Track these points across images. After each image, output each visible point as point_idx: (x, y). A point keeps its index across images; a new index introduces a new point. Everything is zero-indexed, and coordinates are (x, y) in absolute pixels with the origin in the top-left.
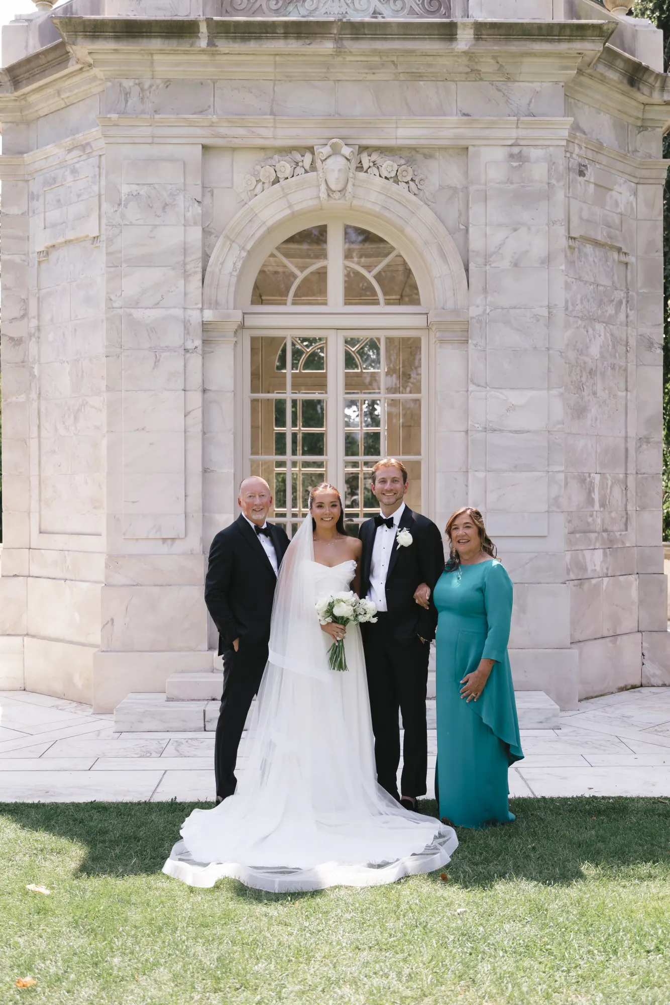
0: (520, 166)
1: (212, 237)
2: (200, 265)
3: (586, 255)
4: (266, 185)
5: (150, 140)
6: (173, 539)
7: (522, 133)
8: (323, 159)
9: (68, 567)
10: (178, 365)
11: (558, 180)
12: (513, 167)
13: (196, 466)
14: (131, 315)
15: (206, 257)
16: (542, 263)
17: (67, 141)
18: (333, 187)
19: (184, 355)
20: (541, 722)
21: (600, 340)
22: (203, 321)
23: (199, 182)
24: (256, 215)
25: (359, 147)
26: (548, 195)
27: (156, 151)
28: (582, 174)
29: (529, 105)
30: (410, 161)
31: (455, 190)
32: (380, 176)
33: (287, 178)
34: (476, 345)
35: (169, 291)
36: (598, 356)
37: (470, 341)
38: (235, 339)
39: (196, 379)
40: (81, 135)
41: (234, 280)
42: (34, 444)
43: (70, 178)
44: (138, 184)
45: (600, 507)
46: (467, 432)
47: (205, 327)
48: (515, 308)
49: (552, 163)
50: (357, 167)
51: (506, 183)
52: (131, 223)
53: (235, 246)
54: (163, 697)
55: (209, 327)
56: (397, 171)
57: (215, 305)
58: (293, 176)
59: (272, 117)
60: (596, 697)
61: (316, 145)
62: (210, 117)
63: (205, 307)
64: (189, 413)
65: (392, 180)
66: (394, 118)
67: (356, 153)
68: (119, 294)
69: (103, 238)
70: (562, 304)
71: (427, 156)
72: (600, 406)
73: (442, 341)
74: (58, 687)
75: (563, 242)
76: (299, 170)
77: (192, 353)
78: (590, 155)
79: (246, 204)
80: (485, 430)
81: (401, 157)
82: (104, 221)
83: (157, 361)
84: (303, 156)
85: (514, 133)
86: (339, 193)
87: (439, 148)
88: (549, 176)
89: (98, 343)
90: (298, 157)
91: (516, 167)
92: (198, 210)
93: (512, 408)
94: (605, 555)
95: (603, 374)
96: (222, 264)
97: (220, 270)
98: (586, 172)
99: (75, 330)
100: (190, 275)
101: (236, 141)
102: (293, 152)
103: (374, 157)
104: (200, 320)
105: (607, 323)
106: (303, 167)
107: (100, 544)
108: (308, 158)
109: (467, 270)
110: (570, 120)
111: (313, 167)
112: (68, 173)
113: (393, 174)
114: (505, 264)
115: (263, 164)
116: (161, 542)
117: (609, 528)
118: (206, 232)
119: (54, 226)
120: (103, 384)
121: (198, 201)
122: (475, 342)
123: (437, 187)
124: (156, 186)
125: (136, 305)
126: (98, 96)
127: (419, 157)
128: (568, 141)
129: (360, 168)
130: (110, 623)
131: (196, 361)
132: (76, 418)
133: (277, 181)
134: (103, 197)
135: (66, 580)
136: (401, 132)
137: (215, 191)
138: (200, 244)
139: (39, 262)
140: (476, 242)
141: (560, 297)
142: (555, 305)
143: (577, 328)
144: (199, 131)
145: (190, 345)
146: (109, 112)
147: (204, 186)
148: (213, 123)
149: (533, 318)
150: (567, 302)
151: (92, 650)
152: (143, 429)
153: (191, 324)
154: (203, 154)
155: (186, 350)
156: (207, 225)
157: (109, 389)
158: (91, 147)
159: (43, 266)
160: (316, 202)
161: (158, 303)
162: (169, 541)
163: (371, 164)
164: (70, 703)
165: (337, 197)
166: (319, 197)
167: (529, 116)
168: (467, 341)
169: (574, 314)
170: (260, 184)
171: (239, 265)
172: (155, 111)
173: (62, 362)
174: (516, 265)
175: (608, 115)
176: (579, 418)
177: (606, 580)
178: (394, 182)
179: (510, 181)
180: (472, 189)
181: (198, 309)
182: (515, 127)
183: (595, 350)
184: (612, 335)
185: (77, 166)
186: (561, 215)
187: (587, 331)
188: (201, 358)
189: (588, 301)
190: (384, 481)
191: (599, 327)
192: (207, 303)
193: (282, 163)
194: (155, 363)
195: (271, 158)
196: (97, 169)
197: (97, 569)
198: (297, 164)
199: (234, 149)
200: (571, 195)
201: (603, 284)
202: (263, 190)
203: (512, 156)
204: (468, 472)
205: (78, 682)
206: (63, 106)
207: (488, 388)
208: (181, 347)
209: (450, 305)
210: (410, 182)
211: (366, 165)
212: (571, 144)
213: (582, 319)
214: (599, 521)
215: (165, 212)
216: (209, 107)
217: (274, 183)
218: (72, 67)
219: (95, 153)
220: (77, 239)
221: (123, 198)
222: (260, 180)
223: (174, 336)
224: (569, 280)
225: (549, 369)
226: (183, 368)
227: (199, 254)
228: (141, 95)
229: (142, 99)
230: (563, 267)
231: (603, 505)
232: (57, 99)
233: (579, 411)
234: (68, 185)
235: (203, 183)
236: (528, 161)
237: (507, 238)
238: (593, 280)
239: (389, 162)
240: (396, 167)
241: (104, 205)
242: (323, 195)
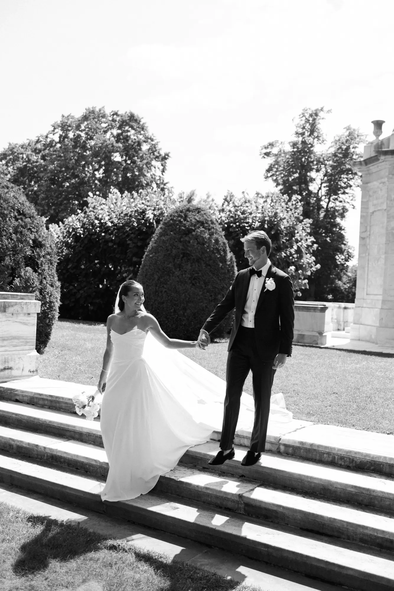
17: (380, 181)
42: (366, 269)
43: (380, 191)
74: (368, 339)
89: (383, 240)
107: (380, 298)
119: (375, 205)
132: (378, 261)
139: (371, 216)
157: (385, 253)
159: (372, 216)
197: (379, 305)
205: (373, 337)
218: (380, 161)
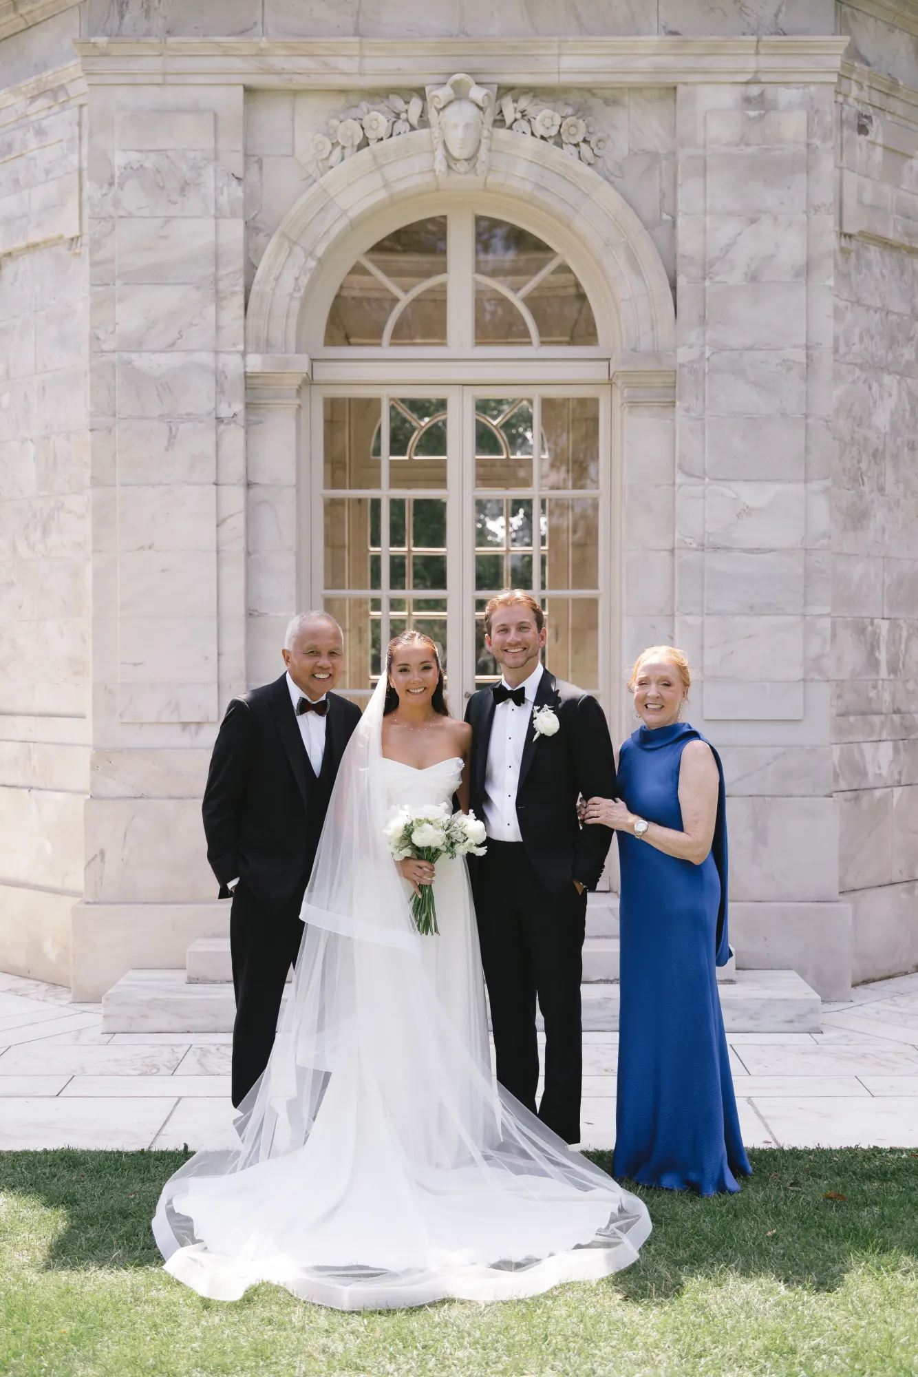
0: (761, 117)
1: (261, 235)
2: (241, 281)
3: (869, 264)
4: (348, 152)
5: (159, 79)
6: (199, 723)
7: (765, 62)
8: (440, 106)
9: (34, 767)
10: (206, 443)
11: (824, 140)
12: (749, 119)
13: (235, 605)
14: (130, 363)
15: (250, 269)
16: (797, 275)
18: (456, 153)
19: (217, 427)
20: (790, 1021)
21: (891, 403)
22: (245, 373)
23: (240, 147)
24: (332, 199)
25: (499, 88)
26: (807, 165)
27: (170, 96)
28: (862, 130)
29: (776, 15)
30: (582, 111)
31: (654, 156)
32: (533, 134)
33: (382, 139)
34: (687, 410)
35: (191, 324)
36: (888, 428)
37: (678, 403)
38: (298, 402)
39: (235, 466)
40: (50, 72)
41: (296, 305)
44: (141, 151)
45: (889, 674)
46: (672, 551)
47: (249, 381)
48: (751, 348)
49: (813, 111)
50: (495, 121)
51: (738, 145)
52: (130, 213)
53: (297, 249)
54: (182, 975)
55: (257, 381)
56: (561, 126)
57: (266, 346)
58: (391, 136)
59: (357, 39)
60: (881, 979)
61: (428, 84)
62: (256, 40)
63: (249, 349)
64: (224, 521)
65: (551, 141)
66: (555, 39)
67: (493, 96)
68: (111, 329)
69: (86, 239)
70: (828, 342)
71: (607, 102)
72: (890, 509)
73: (633, 404)
75: (831, 242)
76: (401, 126)
77: (228, 423)
78: (877, 99)
79: (315, 181)
80: (702, 547)
81: (566, 104)
82: (87, 211)
83: (172, 437)
84: (407, 103)
85: (751, 63)
86: (466, 163)
87: (629, 89)
88: (810, 133)
90: (399, 104)
91: (754, 118)
92: (238, 192)
93: (745, 512)
94: (896, 750)
95: (895, 457)
96: (277, 279)
97: (273, 290)
98: (869, 127)
99: (44, 388)
100: (225, 298)
101: (297, 77)
102: (391, 97)
103: (523, 103)
104: (242, 371)
105: (902, 375)
106: (407, 120)
108: (415, 107)
109: (674, 288)
110: (845, 40)
111: (424, 122)
112: (30, 136)
113: (554, 132)
114: (735, 278)
115: (342, 116)
116: (179, 727)
117: (903, 708)
118: (251, 228)
120: (87, 474)
121: (237, 178)
122: (686, 405)
123: (626, 151)
124: (169, 153)
125: (138, 345)
126: (77, 8)
127: (596, 103)
128: (841, 76)
129: (500, 122)
130: (98, 859)
131: (234, 437)
133: (365, 143)
134: (85, 173)
135: (30, 788)
136: (567, 62)
137: (265, 161)
138: (239, 247)
140: (688, 243)
141: (826, 330)
142: (818, 344)
143: (854, 382)
144: (238, 64)
145: (225, 412)
146: (93, 33)
147: (249, 153)
148: (262, 50)
149: (781, 364)
150: (836, 339)
151: (71, 901)
152: (150, 547)
153: (226, 377)
154: (246, 102)
155: (219, 420)
156: (252, 216)
158: (67, 93)
160: (429, 178)
161: (173, 344)
162: (193, 727)
163: (519, 115)
164: (37, 985)
165: (462, 170)
166: (433, 170)
167: (777, 33)
168: (673, 404)
169: (849, 358)
170: (338, 150)
171: (305, 280)
172: (168, 32)
173: (24, 440)
174: (754, 278)
175: (906, 35)
176: (855, 528)
177: (898, 791)
178: (556, 144)
179: (744, 141)
180: (684, 154)
181: (238, 352)
182: (753, 52)
183: (882, 419)
184: (910, 394)
185: (45, 123)
186: (826, 195)
187: (870, 388)
188: (243, 431)
189: (872, 338)
190: (505, 630)
191: (890, 381)
192: (254, 342)
193: (374, 114)
194: (169, 441)
195: (356, 106)
196: (76, 129)
198: (398, 116)
199: (295, 93)
200: (844, 164)
201: (896, 310)
202: (343, 159)
203: (748, 100)
204: (673, 615)
206: (22, 27)
207: (707, 479)
208: (209, 414)
209: (645, 344)
210: (582, 145)
211: (509, 115)
212: (845, 81)
213: (861, 367)
214: (887, 696)
215: (184, 196)
216: (256, 24)
217: (360, 147)
219: (72, 103)
220: (45, 242)
221: (117, 173)
222: (338, 143)
223: (200, 396)
224: (842, 304)
225: (807, 448)
226: (214, 448)
227: (239, 264)
228: (145, 6)
229: (147, 12)
230: (831, 282)
231: (893, 670)
232: (12, 16)
233: (856, 518)
234: (30, 155)
235: (245, 149)
236: (775, 109)
237: (740, 234)
238: (879, 305)
239: (547, 112)
240: (558, 121)
241: (87, 185)
242: (440, 166)
